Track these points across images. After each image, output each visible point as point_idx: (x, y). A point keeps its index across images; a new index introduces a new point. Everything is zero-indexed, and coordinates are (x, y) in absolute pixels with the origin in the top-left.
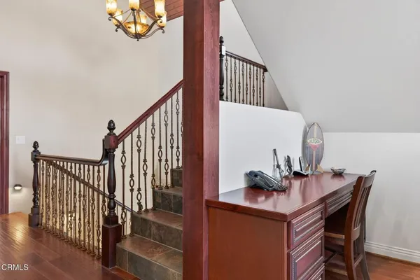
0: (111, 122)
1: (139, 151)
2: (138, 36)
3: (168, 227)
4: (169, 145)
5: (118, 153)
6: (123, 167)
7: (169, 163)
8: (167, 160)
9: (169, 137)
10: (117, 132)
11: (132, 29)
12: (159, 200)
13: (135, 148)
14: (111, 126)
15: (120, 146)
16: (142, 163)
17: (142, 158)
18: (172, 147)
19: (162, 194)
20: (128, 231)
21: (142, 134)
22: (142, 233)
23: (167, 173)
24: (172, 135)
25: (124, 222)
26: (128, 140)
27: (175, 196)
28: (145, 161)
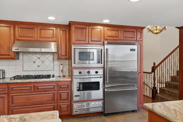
0: (154, 63)
1: (162, 70)
2: (156, 33)
3: (172, 92)
4: (171, 69)
5: (156, 71)
6: (157, 74)
7: (171, 74)
8: (170, 73)
9: (171, 67)
10: (156, 65)
11: (155, 32)
12: (167, 85)
13: (160, 70)
14: (154, 64)
15: (157, 69)
16: (162, 74)
17: (162, 72)
18: (171, 70)
19: (169, 83)
20: (158, 92)
21: (162, 66)
22: (163, 93)
23: (170, 77)
24: (171, 66)
25: (157, 89)
26: (158, 67)
27: (173, 84)
28: (163, 73)
